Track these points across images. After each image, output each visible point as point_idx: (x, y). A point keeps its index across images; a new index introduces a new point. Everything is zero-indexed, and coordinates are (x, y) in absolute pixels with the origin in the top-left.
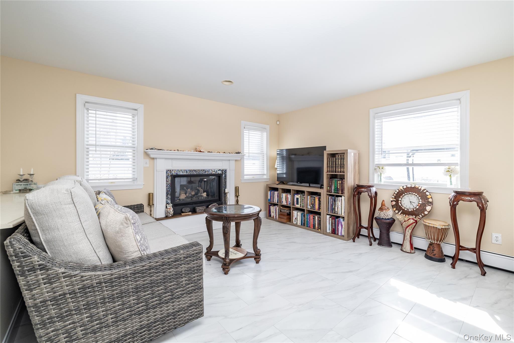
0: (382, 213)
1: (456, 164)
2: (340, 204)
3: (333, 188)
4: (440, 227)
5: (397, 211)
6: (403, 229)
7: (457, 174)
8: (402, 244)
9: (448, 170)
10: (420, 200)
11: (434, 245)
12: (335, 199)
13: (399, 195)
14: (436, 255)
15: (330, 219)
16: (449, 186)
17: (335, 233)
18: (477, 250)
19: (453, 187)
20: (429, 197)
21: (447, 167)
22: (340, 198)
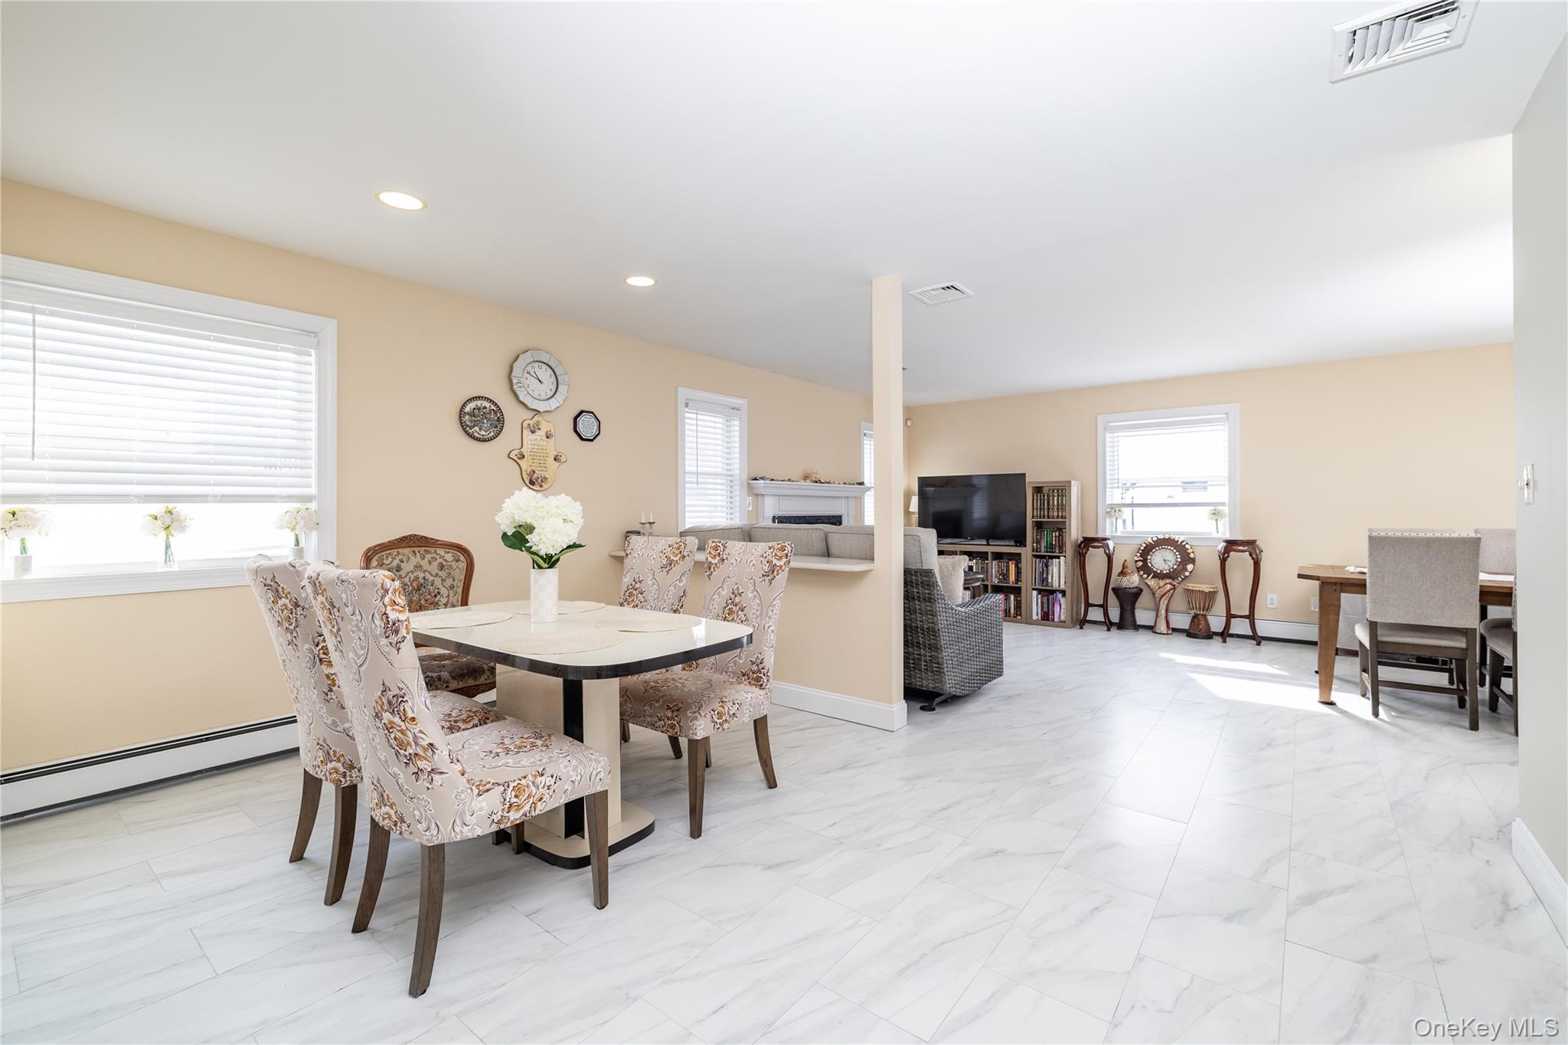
0: (1125, 579)
1: (1223, 504)
2: (1055, 569)
3: (1043, 544)
4: (1207, 590)
5: (1145, 576)
6: (1155, 601)
7: (1225, 517)
8: (1153, 625)
9: (1213, 512)
10: (1179, 556)
11: (1200, 617)
12: (1047, 562)
13: (1147, 550)
14: (1203, 631)
15: (1039, 596)
16: (1215, 535)
17: (1048, 620)
18: (1251, 617)
19: (1219, 535)
20: (1190, 551)
21: (1212, 508)
22: (1057, 560)
